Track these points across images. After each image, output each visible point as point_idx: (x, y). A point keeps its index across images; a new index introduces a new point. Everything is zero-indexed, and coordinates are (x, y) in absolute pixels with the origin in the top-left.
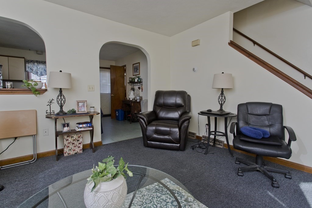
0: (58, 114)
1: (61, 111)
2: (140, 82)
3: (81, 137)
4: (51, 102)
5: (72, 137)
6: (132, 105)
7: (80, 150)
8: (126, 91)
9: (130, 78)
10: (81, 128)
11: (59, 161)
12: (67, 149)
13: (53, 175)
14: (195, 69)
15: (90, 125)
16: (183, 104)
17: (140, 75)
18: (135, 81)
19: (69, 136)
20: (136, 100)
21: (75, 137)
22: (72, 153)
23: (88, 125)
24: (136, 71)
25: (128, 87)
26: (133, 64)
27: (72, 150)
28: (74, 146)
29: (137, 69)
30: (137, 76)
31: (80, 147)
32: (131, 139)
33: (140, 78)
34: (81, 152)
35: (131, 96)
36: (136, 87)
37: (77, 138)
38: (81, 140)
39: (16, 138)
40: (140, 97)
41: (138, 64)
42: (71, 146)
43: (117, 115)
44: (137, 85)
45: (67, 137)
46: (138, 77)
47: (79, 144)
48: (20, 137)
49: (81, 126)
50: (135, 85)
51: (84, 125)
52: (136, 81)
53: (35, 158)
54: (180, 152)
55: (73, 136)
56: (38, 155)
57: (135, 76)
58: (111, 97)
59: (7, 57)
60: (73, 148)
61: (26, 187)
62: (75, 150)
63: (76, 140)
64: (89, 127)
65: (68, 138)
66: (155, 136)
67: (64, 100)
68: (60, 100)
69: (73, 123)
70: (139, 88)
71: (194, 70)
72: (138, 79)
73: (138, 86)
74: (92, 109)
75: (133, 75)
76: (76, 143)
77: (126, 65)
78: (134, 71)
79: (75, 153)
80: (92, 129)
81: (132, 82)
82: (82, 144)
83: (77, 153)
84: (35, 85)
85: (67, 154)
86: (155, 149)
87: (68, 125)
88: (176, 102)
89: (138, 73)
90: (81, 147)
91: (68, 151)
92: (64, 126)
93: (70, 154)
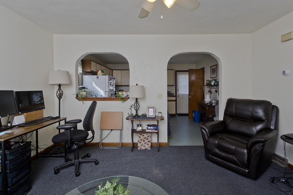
0: (134, 117)
1: (137, 115)
2: (217, 85)
3: (150, 137)
4: (132, 107)
5: (143, 136)
6: (207, 109)
7: (149, 147)
8: (204, 92)
9: (207, 80)
10: (149, 129)
11: (133, 152)
12: (143, 142)
13: (124, 163)
14: (286, 72)
15: (156, 128)
16: (264, 118)
17: (217, 78)
18: (211, 84)
19: (141, 135)
20: (212, 104)
21: (145, 135)
22: (143, 148)
23: (155, 128)
24: (214, 73)
25: (206, 89)
26: (211, 67)
27: (143, 146)
28: (145, 143)
29: (215, 72)
30: (214, 78)
31: (148, 144)
32: (197, 146)
33: (217, 81)
34: (150, 149)
35: (207, 99)
36: (213, 90)
37: (147, 137)
38: (150, 139)
39: (112, 130)
40: (216, 101)
41: (215, 67)
42: (142, 142)
43: (194, 116)
44: (214, 87)
45: (140, 134)
46: (215, 80)
47: (148, 142)
48: (114, 130)
49: (149, 128)
50: (212, 87)
51: (152, 128)
52: (213, 84)
53: (120, 146)
54: (249, 180)
55: (144, 134)
56: (122, 144)
57: (212, 79)
58: (189, 98)
59: (121, 71)
60: (144, 144)
61: (108, 167)
62: (145, 146)
63: (146, 139)
64: (156, 130)
65: (140, 136)
66: (217, 151)
67: (138, 106)
68: (136, 107)
69: (145, 125)
70: (216, 91)
71: (284, 73)
72: (215, 82)
73: (215, 89)
74: (159, 114)
75: (211, 78)
76: (146, 140)
77: (204, 67)
78: (212, 74)
79: (145, 149)
80: (157, 131)
81: (209, 85)
82: (150, 142)
83: (146, 149)
84: (122, 95)
85: (139, 148)
86: (217, 166)
87: (141, 126)
88: (252, 114)
89: (215, 76)
90: (150, 144)
91: (140, 146)
92: (138, 126)
93: (141, 148)
